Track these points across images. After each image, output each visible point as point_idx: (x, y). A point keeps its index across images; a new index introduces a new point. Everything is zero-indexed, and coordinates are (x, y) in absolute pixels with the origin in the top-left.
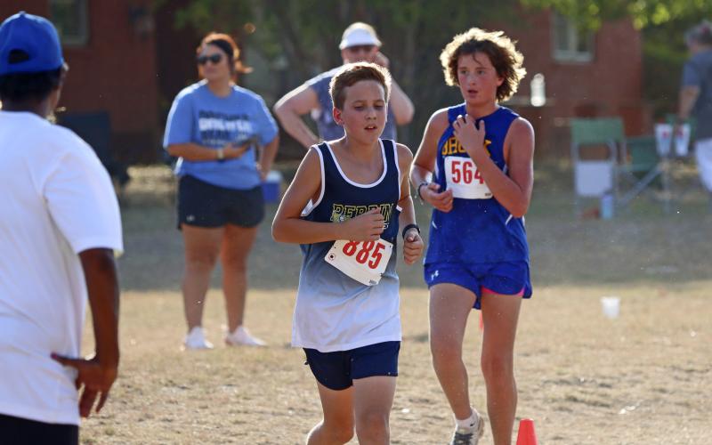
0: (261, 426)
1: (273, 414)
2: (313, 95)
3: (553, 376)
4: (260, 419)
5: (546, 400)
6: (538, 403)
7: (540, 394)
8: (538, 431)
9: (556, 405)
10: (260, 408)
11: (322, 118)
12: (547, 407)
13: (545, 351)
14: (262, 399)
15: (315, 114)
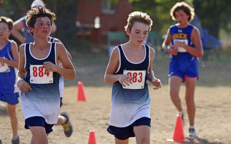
0: (4, 133)
1: (8, 129)
2: (22, 24)
3: (101, 117)
4: (3, 131)
5: (99, 125)
6: (96, 126)
7: (97, 123)
8: (96, 135)
9: (102, 126)
10: (4, 127)
11: (25, 31)
12: (99, 127)
13: (99, 108)
14: (4, 124)
15: (23, 30)
